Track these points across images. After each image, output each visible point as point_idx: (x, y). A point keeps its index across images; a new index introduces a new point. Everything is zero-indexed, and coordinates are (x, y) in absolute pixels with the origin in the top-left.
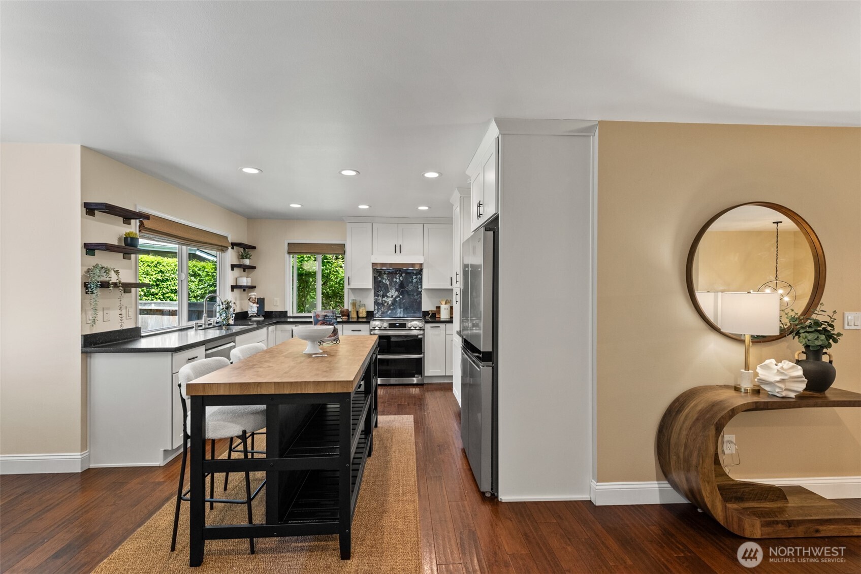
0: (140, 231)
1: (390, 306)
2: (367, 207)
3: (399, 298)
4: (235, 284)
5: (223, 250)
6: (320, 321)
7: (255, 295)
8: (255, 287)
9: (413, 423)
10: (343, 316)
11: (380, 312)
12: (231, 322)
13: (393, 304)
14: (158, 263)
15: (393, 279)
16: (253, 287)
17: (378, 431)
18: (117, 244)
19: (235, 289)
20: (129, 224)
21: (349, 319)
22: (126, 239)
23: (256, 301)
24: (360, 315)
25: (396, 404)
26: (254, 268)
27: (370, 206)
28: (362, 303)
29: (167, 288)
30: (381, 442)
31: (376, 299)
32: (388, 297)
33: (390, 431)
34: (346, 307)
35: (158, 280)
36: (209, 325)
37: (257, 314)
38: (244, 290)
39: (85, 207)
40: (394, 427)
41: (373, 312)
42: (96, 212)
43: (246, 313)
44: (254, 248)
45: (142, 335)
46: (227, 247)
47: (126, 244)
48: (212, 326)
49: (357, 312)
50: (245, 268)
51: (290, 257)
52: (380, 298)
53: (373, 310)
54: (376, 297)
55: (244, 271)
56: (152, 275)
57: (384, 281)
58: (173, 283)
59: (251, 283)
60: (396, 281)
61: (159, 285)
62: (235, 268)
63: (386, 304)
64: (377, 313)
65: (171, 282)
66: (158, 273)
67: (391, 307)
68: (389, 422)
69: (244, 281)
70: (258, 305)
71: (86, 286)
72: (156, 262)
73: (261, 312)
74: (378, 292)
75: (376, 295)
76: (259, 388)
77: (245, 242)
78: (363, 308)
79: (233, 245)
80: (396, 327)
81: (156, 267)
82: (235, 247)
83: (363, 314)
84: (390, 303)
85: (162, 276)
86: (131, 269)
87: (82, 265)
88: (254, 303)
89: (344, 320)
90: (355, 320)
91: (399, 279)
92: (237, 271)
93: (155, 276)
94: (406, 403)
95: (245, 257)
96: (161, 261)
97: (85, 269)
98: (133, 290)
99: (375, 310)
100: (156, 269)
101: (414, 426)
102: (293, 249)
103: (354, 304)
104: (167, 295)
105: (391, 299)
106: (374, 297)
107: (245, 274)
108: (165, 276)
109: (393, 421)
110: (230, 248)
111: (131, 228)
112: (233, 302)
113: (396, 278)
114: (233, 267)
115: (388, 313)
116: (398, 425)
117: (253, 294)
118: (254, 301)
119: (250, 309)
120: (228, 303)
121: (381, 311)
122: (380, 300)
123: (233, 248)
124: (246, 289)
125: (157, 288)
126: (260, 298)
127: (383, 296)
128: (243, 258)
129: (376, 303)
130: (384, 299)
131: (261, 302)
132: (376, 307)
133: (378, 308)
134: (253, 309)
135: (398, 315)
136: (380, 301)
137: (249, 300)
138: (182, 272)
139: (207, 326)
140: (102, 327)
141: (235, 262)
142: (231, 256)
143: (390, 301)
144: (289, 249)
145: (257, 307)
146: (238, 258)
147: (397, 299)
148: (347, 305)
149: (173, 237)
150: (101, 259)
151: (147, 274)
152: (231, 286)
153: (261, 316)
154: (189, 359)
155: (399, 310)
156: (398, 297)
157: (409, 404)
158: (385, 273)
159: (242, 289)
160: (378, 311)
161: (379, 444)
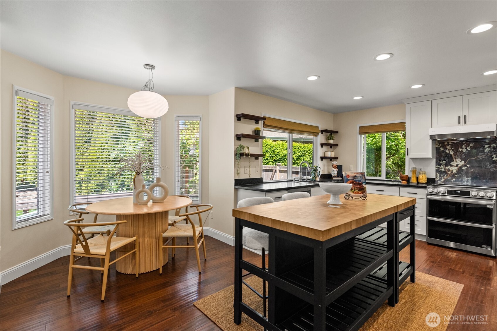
0: (263, 127)
1: (455, 174)
2: (420, 86)
3: (466, 168)
4: (324, 156)
5: (316, 135)
6: (350, 180)
7: (336, 163)
8: (337, 158)
9: (460, 293)
10: (402, 181)
11: (443, 180)
12: (318, 179)
13: (458, 173)
14: (299, 147)
15: (458, 149)
16: (336, 158)
17: (413, 287)
18: (251, 134)
19: (323, 159)
20: (258, 123)
21: (408, 183)
22: (255, 131)
23: (337, 167)
24: (420, 181)
25: (447, 268)
26: (337, 145)
27: (423, 85)
28: (422, 170)
29: (303, 160)
30: (411, 298)
31: (438, 168)
32: (452, 166)
33: (427, 291)
34: (407, 173)
35: (299, 156)
36: (302, 180)
37: (337, 175)
38: (331, 160)
39: (236, 117)
40: (433, 289)
41: (435, 179)
42: (241, 119)
43: (331, 174)
44: (337, 132)
45: (264, 182)
46: (318, 133)
47: (256, 134)
48: (305, 181)
49: (417, 179)
50: (331, 146)
51: (361, 136)
52: (442, 166)
53: (435, 177)
54: (438, 166)
55: (331, 147)
56: (296, 153)
57: (447, 151)
58: (306, 157)
59: (335, 156)
60: (462, 151)
61: (300, 158)
62: (323, 146)
63: (449, 173)
64: (439, 180)
65: (305, 157)
66: (299, 152)
67: (456, 176)
68: (430, 282)
69: (329, 154)
70: (338, 170)
71: (236, 155)
72: (298, 147)
73: (340, 174)
74: (440, 161)
75: (438, 163)
76: (263, 221)
77: (331, 128)
78: (423, 175)
79: (322, 132)
80: (458, 194)
81: (298, 149)
82: (324, 133)
83: (423, 179)
84: (454, 171)
85: (301, 154)
86: (259, 147)
87: (235, 145)
88: (335, 168)
89: (403, 184)
90: (415, 185)
91: (466, 148)
92: (325, 148)
93: (297, 154)
94: (461, 270)
95: (330, 139)
96: (301, 146)
97: (236, 147)
98: (260, 158)
99: (436, 177)
100: (298, 150)
101: (460, 297)
102: (363, 130)
103: (414, 171)
104: (303, 164)
105: (456, 168)
106: (436, 165)
107: (332, 149)
108: (303, 153)
109: (435, 283)
110: (320, 133)
111: (259, 126)
112: (319, 167)
113: (463, 148)
114: (322, 145)
115: (452, 181)
116: (439, 289)
117: (334, 162)
118: (335, 167)
119: (332, 172)
120: (316, 167)
121: (444, 178)
122: (442, 168)
123: (322, 133)
124: (332, 159)
125: (299, 160)
126: (339, 165)
127: (446, 165)
128: (329, 139)
129: (438, 171)
130: (447, 168)
131: (340, 168)
132: (438, 175)
133: (440, 176)
134: (335, 172)
135: (465, 183)
136: (443, 170)
137: (332, 166)
138: (289, 149)
139: (301, 181)
140: (244, 176)
141: (324, 142)
142: (321, 138)
143: (454, 170)
144: (359, 131)
145: (337, 171)
146: (326, 140)
147: (463, 168)
148: (407, 172)
149: (282, 129)
150: (244, 142)
151: (295, 153)
152: (321, 157)
153: (340, 177)
154: (276, 198)
155: (466, 179)
156: (465, 166)
157: (463, 272)
158: (448, 144)
159: (329, 159)
160: (440, 179)
161: (408, 299)
